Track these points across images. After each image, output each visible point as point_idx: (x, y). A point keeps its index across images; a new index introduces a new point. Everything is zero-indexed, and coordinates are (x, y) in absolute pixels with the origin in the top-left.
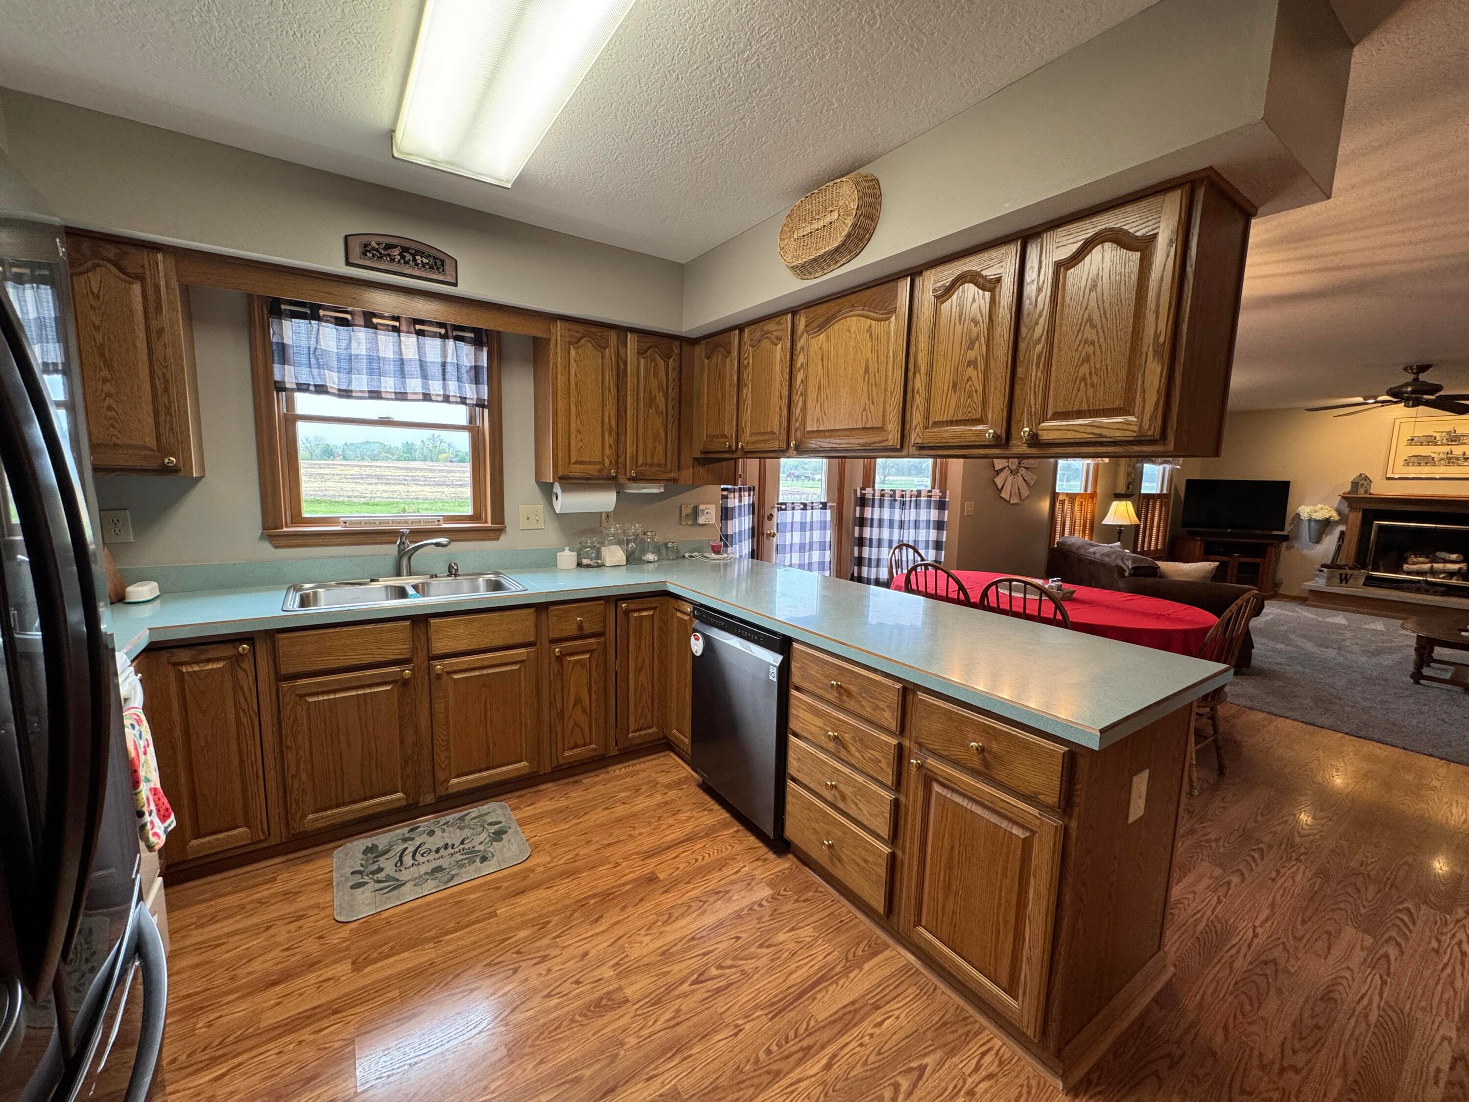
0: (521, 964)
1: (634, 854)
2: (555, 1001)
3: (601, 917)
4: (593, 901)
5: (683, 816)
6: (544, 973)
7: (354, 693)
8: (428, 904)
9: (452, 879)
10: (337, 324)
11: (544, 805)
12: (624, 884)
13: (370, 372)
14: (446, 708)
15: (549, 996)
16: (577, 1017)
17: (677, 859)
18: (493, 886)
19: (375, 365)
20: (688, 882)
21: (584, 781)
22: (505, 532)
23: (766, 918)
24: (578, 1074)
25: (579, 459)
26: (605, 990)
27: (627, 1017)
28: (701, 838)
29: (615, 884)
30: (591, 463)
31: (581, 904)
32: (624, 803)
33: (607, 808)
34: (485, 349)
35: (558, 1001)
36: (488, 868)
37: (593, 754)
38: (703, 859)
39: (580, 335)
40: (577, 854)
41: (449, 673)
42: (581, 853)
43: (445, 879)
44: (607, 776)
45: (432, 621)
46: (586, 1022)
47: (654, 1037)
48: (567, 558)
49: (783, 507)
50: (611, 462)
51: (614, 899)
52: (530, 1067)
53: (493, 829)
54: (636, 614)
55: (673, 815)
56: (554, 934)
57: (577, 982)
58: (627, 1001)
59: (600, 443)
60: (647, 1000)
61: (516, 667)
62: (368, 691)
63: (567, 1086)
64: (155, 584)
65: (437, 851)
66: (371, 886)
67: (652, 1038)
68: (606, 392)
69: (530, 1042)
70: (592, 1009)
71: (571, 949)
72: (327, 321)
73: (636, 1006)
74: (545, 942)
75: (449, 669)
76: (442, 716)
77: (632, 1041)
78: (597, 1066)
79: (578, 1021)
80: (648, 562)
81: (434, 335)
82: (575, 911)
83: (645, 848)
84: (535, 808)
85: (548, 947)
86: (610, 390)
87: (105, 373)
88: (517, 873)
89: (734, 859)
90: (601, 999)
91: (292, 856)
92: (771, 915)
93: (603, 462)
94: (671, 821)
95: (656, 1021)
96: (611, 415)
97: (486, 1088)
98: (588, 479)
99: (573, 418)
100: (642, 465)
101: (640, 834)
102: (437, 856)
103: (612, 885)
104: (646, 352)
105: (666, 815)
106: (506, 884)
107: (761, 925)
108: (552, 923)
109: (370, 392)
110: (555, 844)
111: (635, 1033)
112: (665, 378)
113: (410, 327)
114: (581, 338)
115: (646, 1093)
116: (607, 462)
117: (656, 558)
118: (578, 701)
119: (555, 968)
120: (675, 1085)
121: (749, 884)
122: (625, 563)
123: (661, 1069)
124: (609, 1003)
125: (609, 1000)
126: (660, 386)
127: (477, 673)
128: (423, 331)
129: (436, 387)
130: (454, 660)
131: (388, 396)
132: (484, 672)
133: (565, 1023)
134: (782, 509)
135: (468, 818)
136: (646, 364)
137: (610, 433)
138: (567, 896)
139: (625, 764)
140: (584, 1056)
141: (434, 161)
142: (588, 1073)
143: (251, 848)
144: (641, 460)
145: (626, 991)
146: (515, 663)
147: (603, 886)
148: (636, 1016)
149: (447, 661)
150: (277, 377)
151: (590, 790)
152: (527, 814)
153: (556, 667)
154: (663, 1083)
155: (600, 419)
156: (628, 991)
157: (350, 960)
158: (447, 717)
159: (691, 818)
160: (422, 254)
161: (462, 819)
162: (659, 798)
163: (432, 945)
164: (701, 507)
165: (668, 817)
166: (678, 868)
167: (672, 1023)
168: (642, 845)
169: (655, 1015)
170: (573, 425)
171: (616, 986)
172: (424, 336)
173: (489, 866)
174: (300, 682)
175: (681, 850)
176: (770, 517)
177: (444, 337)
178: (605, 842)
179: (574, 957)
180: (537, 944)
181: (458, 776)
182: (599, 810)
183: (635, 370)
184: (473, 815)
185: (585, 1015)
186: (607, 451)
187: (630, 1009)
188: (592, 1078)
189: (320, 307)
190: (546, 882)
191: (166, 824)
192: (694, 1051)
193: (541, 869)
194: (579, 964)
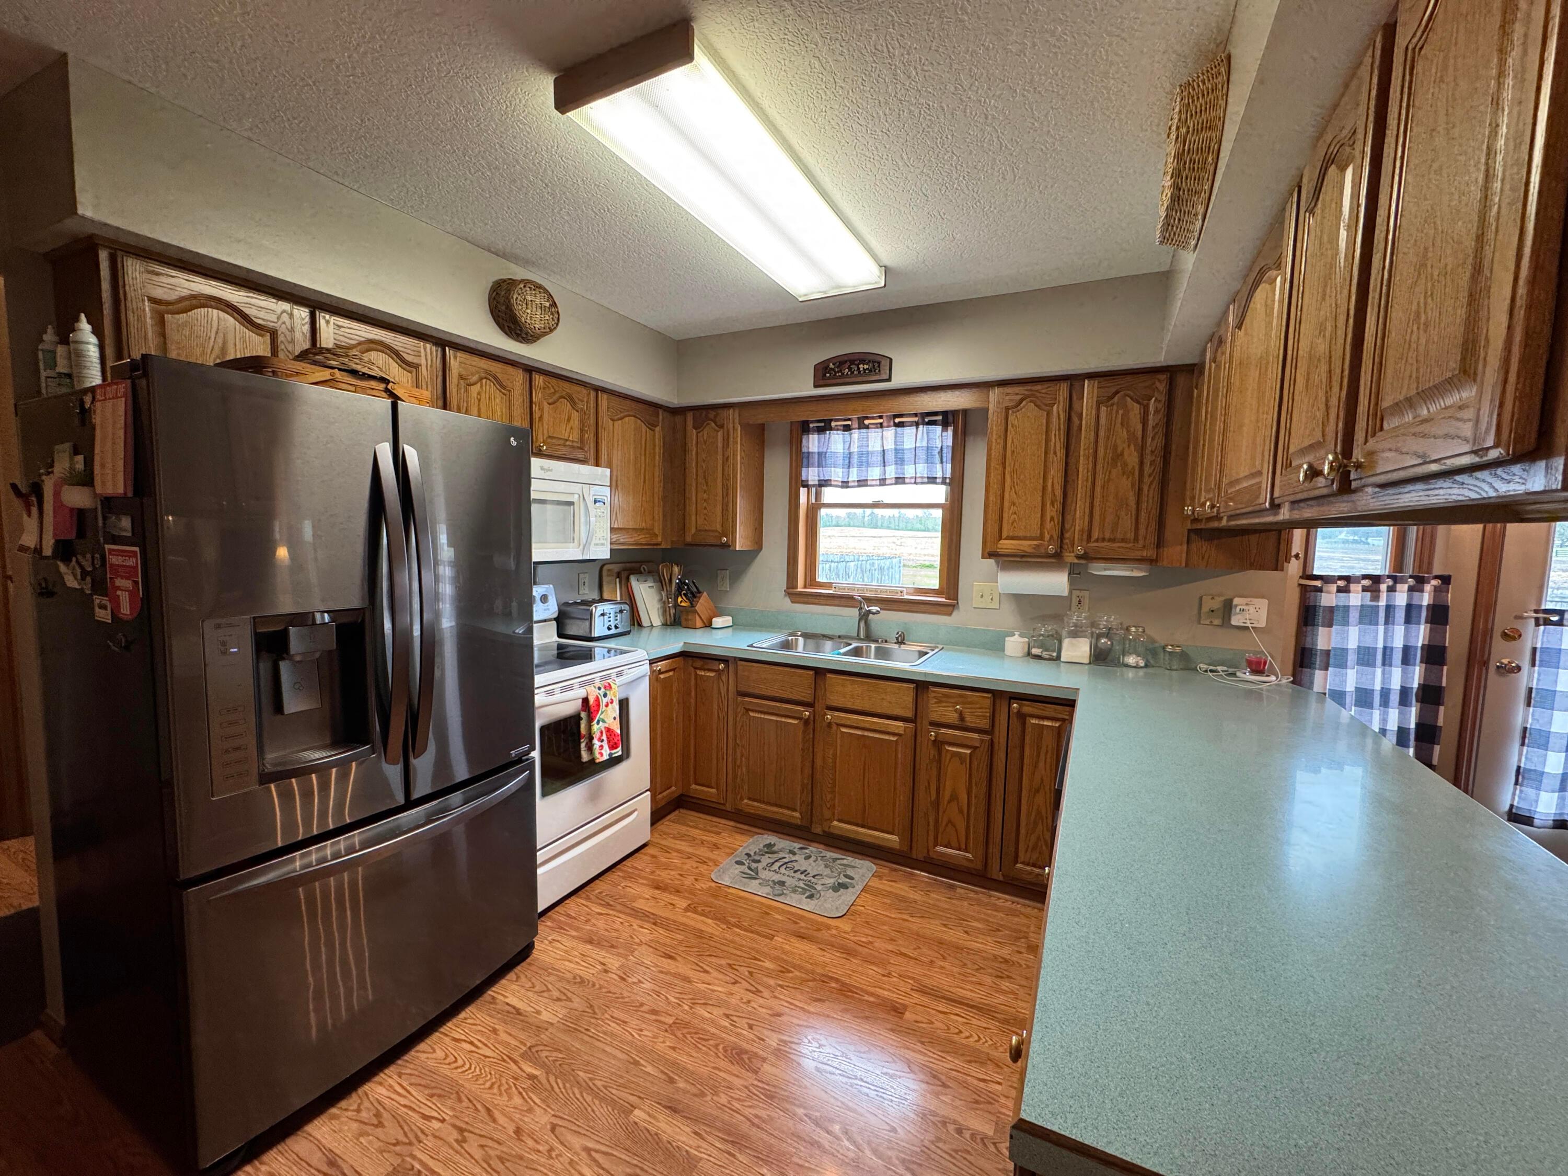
0: (743, 982)
1: (913, 978)
2: (726, 1023)
3: (823, 1001)
4: (833, 985)
5: (1005, 985)
6: (745, 1000)
7: (774, 718)
8: (752, 901)
9: (779, 895)
10: (844, 431)
11: (902, 888)
12: (872, 994)
13: (860, 465)
14: (835, 755)
15: (727, 1016)
16: (721, 1047)
17: (941, 1016)
18: (795, 918)
19: (864, 459)
20: (923, 1043)
21: (959, 890)
22: (958, 608)
23: (945, 1147)
24: (676, 1077)
25: (1011, 534)
26: (755, 1050)
27: (742, 1082)
28: (993, 1018)
29: (865, 987)
30: (1025, 538)
31: (825, 979)
32: (966, 932)
33: (945, 925)
34: (950, 430)
35: (727, 1024)
36: (809, 905)
37: (966, 864)
38: (967, 1038)
39: (1019, 397)
40: (871, 943)
41: (839, 725)
42: (876, 944)
43: (777, 892)
44: (985, 899)
45: (829, 675)
46: (720, 1055)
47: (737, 1116)
48: (1015, 644)
49: (1555, 618)
50: (1051, 537)
51: (847, 996)
52: (668, 1044)
53: (843, 880)
54: (1034, 721)
55: (998, 977)
56: (781, 983)
57: (751, 1027)
58: (756, 1072)
59: (1039, 515)
60: (766, 1087)
61: (894, 739)
62: (783, 720)
63: (664, 1077)
64: (730, 618)
65: (795, 872)
66: (744, 868)
67: (735, 1114)
68: (1051, 455)
69: (685, 1031)
70: (734, 1052)
71: (777, 1002)
72: (838, 430)
73: (756, 1083)
74: (772, 982)
75: (838, 721)
76: (831, 761)
77: (723, 1099)
78: (689, 1087)
79: (718, 1049)
80: (1127, 666)
81: (911, 424)
82: (814, 980)
83: (928, 982)
84: (891, 886)
85: (768, 987)
86: (1055, 453)
87: (705, 488)
88: (817, 923)
89: (998, 1066)
90: (746, 1052)
91: (738, 825)
92: (956, 1151)
93: (1041, 537)
94: (988, 980)
95: (750, 1107)
96: (1056, 481)
97: (641, 1030)
98: (1023, 556)
99: (1007, 489)
100: (1097, 541)
101: (942, 968)
102: (793, 875)
103: (861, 986)
104: (1112, 397)
105: (990, 971)
106: (803, 924)
107: (933, 1147)
108: (791, 975)
109: (858, 481)
110: (867, 923)
111: (732, 1097)
112: (1140, 427)
113: (889, 422)
114: (1021, 401)
115: (684, 1139)
116: (1047, 537)
117: (1142, 663)
118: (954, 797)
119: (753, 1004)
120: (701, 1159)
121: (977, 1102)
122: (1087, 661)
123: (710, 1139)
124: (747, 1061)
125: (749, 1059)
126: (1131, 438)
127: (859, 732)
128: (903, 422)
129: (909, 471)
130: (842, 715)
131: (874, 483)
132: (866, 734)
133: (711, 1042)
134: (1547, 622)
135: (839, 862)
136: (1109, 414)
137: (1052, 504)
138: (825, 965)
139: (1016, 899)
140: (693, 1073)
141: (825, 292)
142: (681, 1084)
143: (714, 805)
144: (1096, 534)
145: (765, 1065)
146: (894, 734)
147: (856, 981)
148: (746, 1087)
149: (837, 714)
150: (804, 478)
151: (954, 901)
152: (881, 886)
153: (933, 752)
154: (699, 1147)
155: (1040, 487)
156: (766, 1067)
157: (689, 902)
158: (835, 762)
159: (1013, 993)
160: (863, 361)
161: (835, 860)
162: (1005, 952)
163: (725, 927)
164: (1236, 601)
165: (990, 975)
166: (932, 1023)
167: (756, 1121)
168: (930, 977)
169: (757, 1103)
170: (1007, 496)
171: (765, 1055)
172: (903, 426)
173: (808, 904)
174: (747, 699)
175: (958, 1011)
176: (1512, 636)
177: (917, 424)
178: (903, 950)
179: (771, 1009)
180: (765, 979)
181: (839, 821)
182: (937, 922)
183: (1093, 421)
184: (845, 862)
185: (726, 1051)
186: (1048, 525)
187: (751, 1078)
188: (678, 1089)
189: (831, 420)
190: (825, 945)
191: (613, 752)
192: (741, 1158)
193: (834, 932)
194: (767, 1017)
